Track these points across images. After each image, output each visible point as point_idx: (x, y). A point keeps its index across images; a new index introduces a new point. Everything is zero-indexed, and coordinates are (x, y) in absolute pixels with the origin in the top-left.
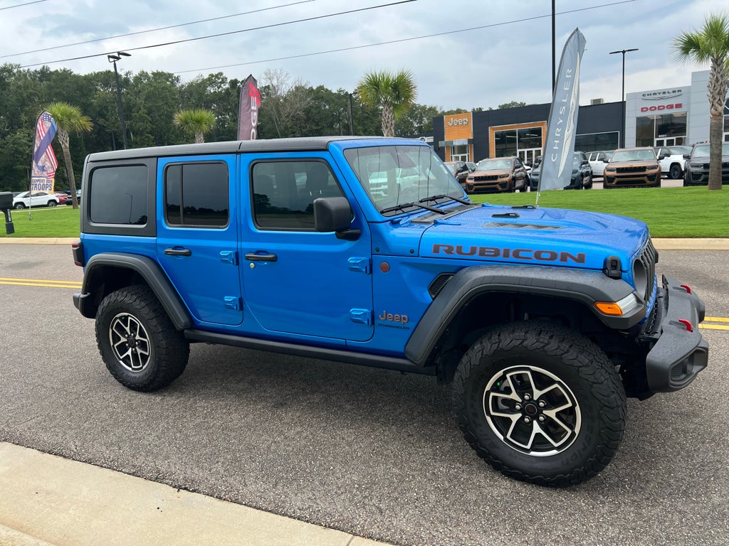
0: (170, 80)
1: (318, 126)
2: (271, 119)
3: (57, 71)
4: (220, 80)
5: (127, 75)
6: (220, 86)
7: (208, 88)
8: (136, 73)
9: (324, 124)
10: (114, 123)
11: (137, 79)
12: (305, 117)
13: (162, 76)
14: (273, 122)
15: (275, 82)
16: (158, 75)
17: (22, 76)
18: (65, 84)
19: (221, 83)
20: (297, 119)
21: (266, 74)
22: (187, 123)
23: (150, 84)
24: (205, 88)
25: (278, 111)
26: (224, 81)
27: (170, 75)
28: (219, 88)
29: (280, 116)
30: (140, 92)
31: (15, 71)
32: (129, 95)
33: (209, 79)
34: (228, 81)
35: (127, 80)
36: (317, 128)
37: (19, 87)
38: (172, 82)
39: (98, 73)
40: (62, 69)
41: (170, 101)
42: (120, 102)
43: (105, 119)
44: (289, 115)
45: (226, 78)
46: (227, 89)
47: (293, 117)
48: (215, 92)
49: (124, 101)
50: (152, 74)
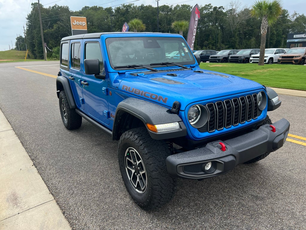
0: (189, 8)
1: (252, 28)
2: (229, 25)
3: (147, 6)
4: (210, 7)
5: (171, 6)
6: (209, 10)
7: (204, 11)
8: (175, 6)
9: (255, 27)
10: (163, 27)
11: (175, 8)
12: (246, 23)
13: (185, 6)
14: (230, 26)
15: (234, 7)
16: (184, 6)
17: (134, 8)
18: (148, 11)
19: (210, 8)
20: (242, 25)
21: (231, 3)
22: (176, 27)
23: (179, 10)
24: (203, 11)
25: (233, 21)
26: (211, 7)
27: (189, 6)
28: (208, 11)
29: (234, 23)
30: (175, 14)
31: (132, 6)
32: (171, 15)
33: (205, 7)
34: (213, 7)
35: (171, 9)
36: (251, 29)
37: (133, 13)
38: (189, 9)
39: (161, 6)
40: (149, 5)
41: (187, 17)
42: (167, 18)
43: (161, 25)
44: (238, 23)
45: (212, 6)
46: (212, 11)
47: (240, 23)
48: (207, 13)
49: (168, 17)
50: (181, 6)
